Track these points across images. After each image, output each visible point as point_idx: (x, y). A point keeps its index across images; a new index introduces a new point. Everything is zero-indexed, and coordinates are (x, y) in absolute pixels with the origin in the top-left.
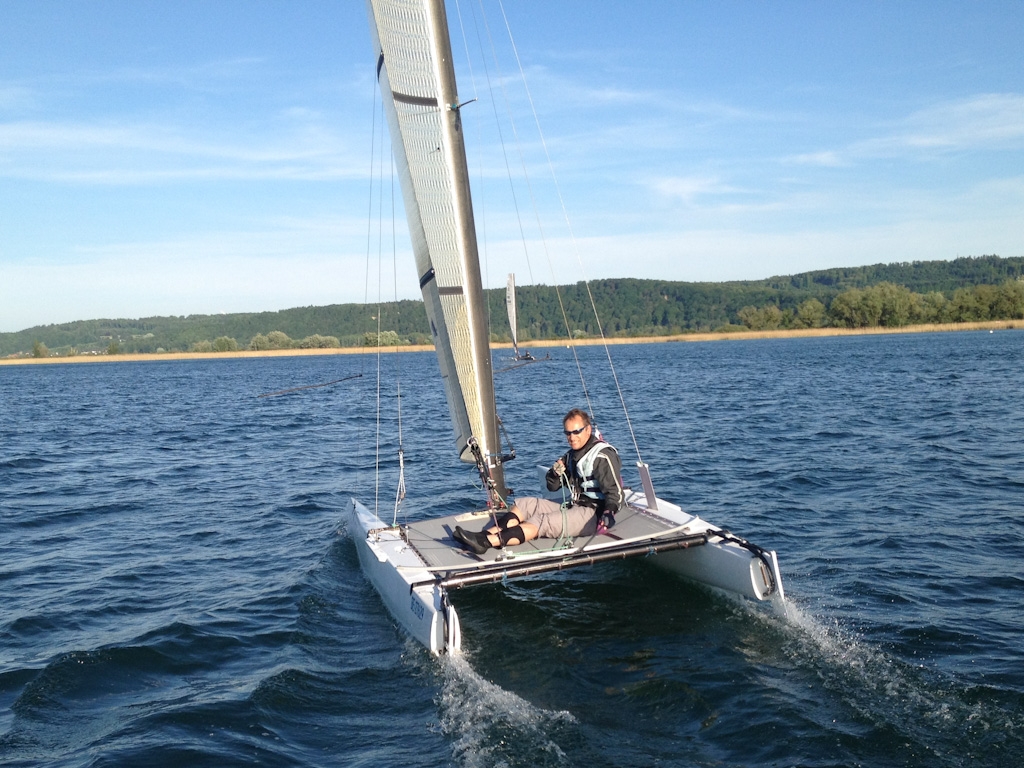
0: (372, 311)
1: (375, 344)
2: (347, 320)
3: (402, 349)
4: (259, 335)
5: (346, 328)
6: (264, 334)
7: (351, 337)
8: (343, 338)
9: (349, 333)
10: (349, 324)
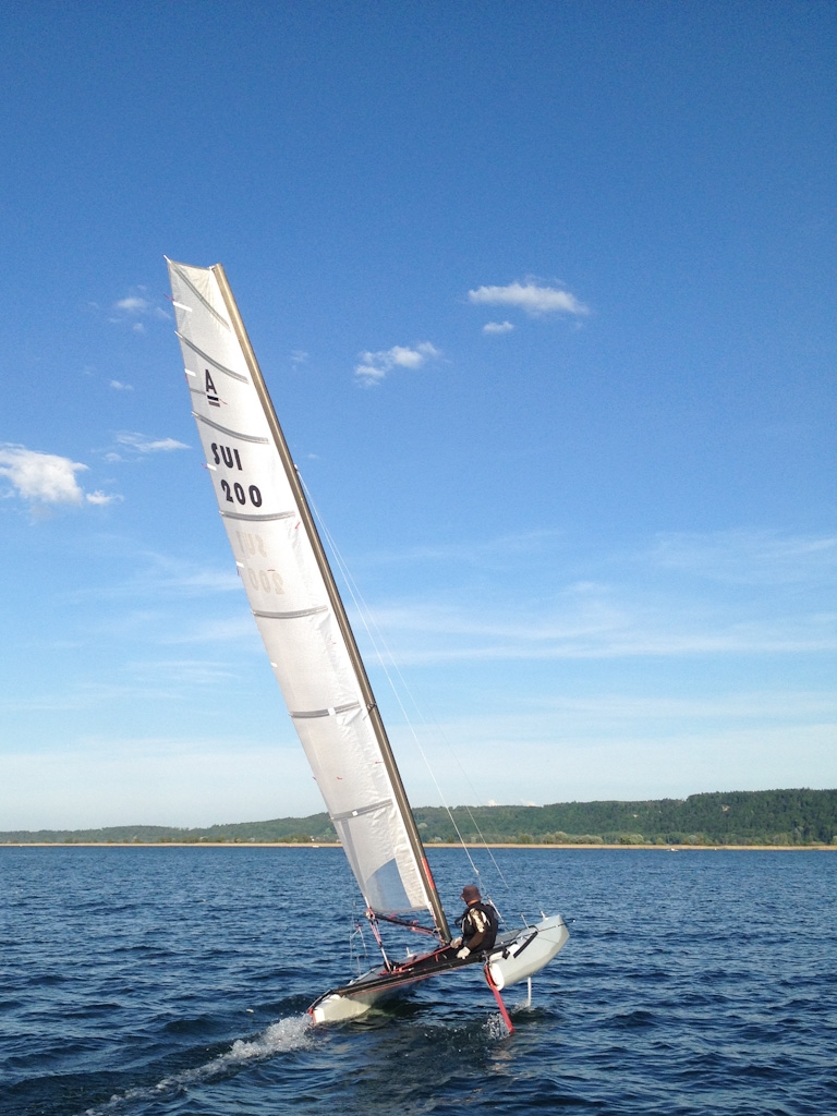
0: (634, 809)
1: (629, 843)
2: (610, 817)
3: (646, 847)
4: (548, 834)
5: (608, 825)
6: (552, 833)
7: (613, 833)
8: (605, 834)
9: (612, 830)
10: (611, 822)
